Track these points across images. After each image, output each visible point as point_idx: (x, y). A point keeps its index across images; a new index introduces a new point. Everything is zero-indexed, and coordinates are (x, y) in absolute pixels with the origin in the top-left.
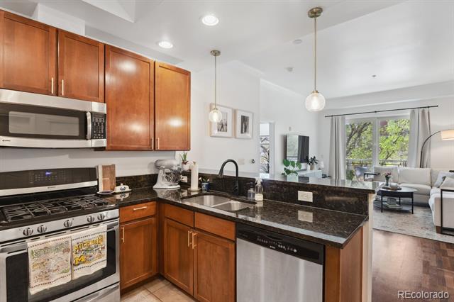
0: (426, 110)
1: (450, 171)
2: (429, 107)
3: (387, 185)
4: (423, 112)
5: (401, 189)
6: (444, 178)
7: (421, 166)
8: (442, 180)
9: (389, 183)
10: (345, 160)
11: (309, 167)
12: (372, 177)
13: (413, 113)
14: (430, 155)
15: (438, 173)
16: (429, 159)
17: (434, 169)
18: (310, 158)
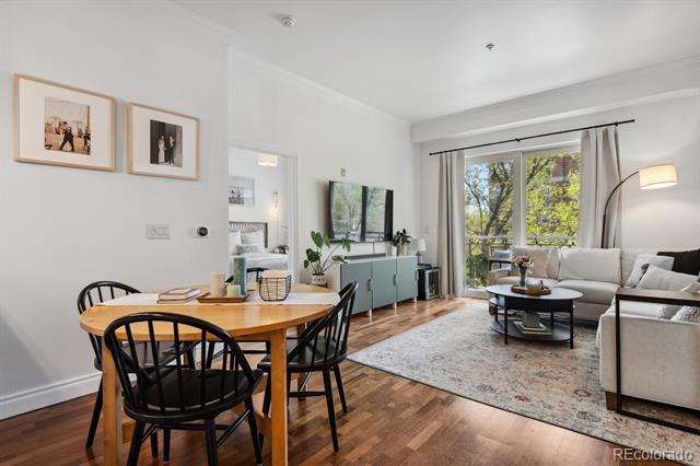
0: (611, 130)
1: (660, 254)
2: (616, 124)
3: (523, 283)
4: (606, 134)
5: (549, 293)
6: (645, 268)
7: (604, 245)
8: (641, 271)
9: (526, 279)
10: (463, 237)
11: (394, 249)
12: (509, 267)
13: (587, 136)
14: (619, 222)
15: (635, 257)
16: (619, 229)
17: (627, 250)
18: (394, 233)
